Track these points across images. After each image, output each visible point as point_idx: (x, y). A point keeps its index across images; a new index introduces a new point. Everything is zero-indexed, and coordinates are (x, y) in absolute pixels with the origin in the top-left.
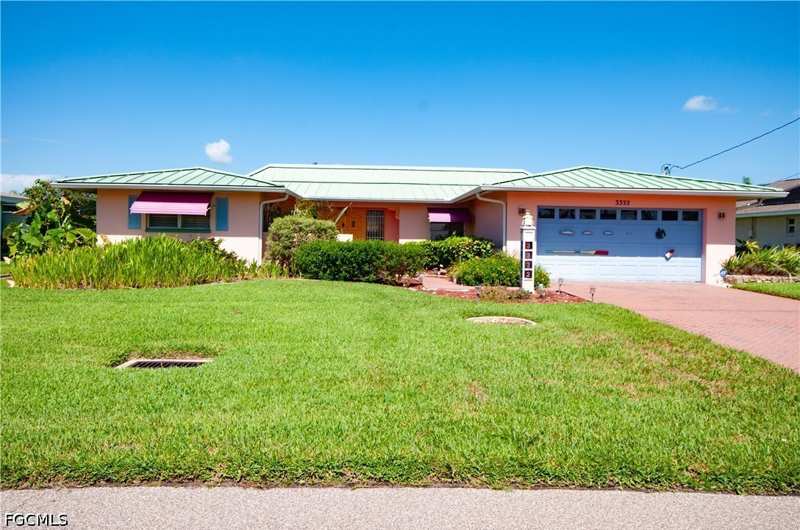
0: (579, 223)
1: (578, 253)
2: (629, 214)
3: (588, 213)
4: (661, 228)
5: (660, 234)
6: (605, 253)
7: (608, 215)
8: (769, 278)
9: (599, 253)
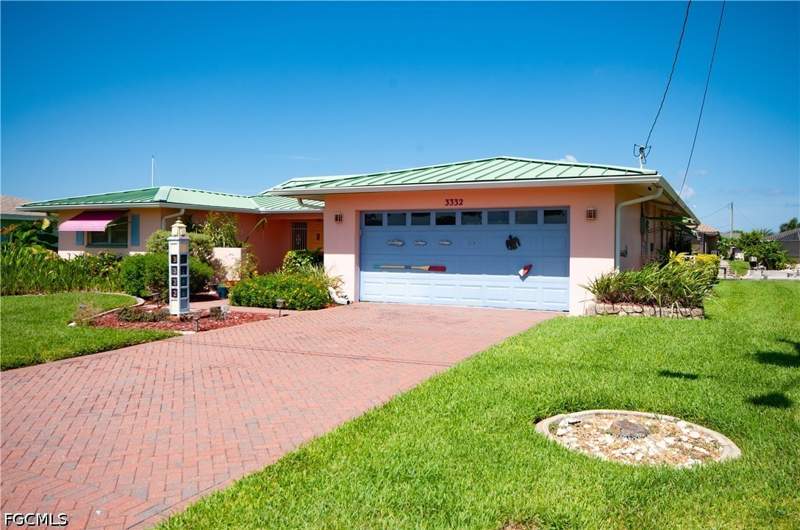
0: (409, 231)
1: (408, 268)
2: (472, 216)
3: (421, 217)
4: (514, 236)
5: (512, 243)
6: (441, 269)
7: (446, 219)
8: (637, 308)
9: (434, 269)
